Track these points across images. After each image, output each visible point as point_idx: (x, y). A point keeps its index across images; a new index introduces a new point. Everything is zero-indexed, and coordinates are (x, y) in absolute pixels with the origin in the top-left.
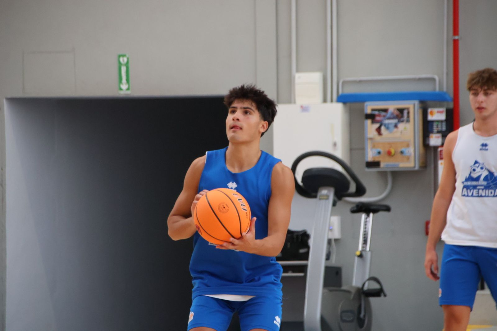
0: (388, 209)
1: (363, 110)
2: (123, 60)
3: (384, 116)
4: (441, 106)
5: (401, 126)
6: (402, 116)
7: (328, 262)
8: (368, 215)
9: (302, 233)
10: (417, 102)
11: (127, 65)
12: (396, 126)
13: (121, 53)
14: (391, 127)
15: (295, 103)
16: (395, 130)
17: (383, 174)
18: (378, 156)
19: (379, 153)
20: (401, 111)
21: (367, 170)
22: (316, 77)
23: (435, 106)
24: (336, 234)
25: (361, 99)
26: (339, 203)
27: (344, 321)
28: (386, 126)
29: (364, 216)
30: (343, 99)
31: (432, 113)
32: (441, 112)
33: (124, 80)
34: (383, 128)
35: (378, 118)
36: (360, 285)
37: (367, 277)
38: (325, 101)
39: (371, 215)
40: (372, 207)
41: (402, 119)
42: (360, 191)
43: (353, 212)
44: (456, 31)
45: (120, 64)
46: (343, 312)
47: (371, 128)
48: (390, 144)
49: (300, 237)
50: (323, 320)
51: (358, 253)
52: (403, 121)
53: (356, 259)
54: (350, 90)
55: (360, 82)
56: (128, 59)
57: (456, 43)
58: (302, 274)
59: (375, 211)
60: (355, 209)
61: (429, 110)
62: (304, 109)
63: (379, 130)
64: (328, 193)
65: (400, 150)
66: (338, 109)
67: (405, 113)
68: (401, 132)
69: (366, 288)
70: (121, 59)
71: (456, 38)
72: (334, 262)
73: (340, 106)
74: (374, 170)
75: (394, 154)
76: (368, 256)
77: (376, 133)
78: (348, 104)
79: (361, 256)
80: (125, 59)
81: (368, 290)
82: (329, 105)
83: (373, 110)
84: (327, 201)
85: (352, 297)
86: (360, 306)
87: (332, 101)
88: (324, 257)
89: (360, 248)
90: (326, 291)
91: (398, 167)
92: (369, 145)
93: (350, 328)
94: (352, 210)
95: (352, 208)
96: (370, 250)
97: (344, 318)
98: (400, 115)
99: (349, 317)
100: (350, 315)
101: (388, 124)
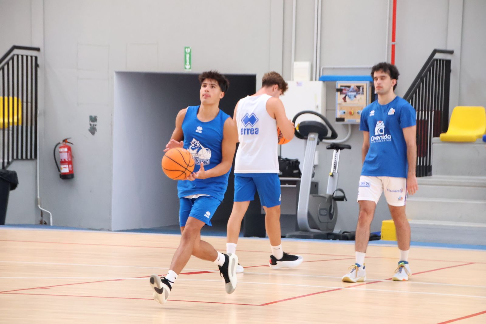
0: (349, 147)
1: (335, 86)
2: (188, 50)
3: (348, 90)
5: (358, 96)
6: (359, 91)
7: (313, 179)
8: (337, 151)
9: (295, 161)
10: (368, 82)
11: (190, 53)
12: (355, 97)
13: (187, 46)
14: (352, 97)
15: (293, 80)
16: (355, 99)
17: (346, 126)
18: (344, 114)
19: (344, 113)
20: (359, 87)
21: (336, 123)
22: (306, 65)
24: (316, 163)
25: (334, 79)
26: (320, 143)
27: (321, 215)
28: (349, 96)
29: (335, 151)
30: (323, 79)
33: (188, 63)
34: (347, 97)
35: (344, 91)
36: (331, 194)
37: (335, 189)
38: (311, 79)
39: (339, 150)
40: (341, 146)
42: (334, 136)
43: (328, 149)
44: (394, 40)
45: (185, 52)
46: (321, 209)
47: (339, 97)
48: (351, 108)
49: (294, 163)
50: (309, 214)
51: (331, 174)
52: (359, 94)
53: (329, 177)
54: (327, 74)
55: (334, 68)
56: (191, 50)
57: (393, 46)
58: (295, 186)
59: (341, 148)
60: (330, 147)
62: (299, 84)
63: (344, 99)
64: (313, 136)
65: (357, 111)
66: (320, 84)
68: (358, 101)
69: (334, 195)
70: (186, 50)
71: (394, 43)
72: (315, 179)
73: (321, 83)
74: (340, 123)
75: (353, 114)
76: (336, 176)
77: (343, 100)
78: (326, 82)
79: (332, 176)
80: (189, 50)
81: (336, 196)
82: (314, 82)
83: (341, 86)
84: (314, 142)
85: (326, 201)
86: (331, 206)
87: (316, 80)
88: (311, 176)
89: (332, 171)
90: (311, 196)
91: (356, 122)
92: (338, 107)
93: (325, 219)
94: (328, 147)
95: (328, 146)
96: (337, 172)
97: (321, 213)
98: (358, 90)
99: (324, 212)
100: (325, 211)
101: (350, 95)
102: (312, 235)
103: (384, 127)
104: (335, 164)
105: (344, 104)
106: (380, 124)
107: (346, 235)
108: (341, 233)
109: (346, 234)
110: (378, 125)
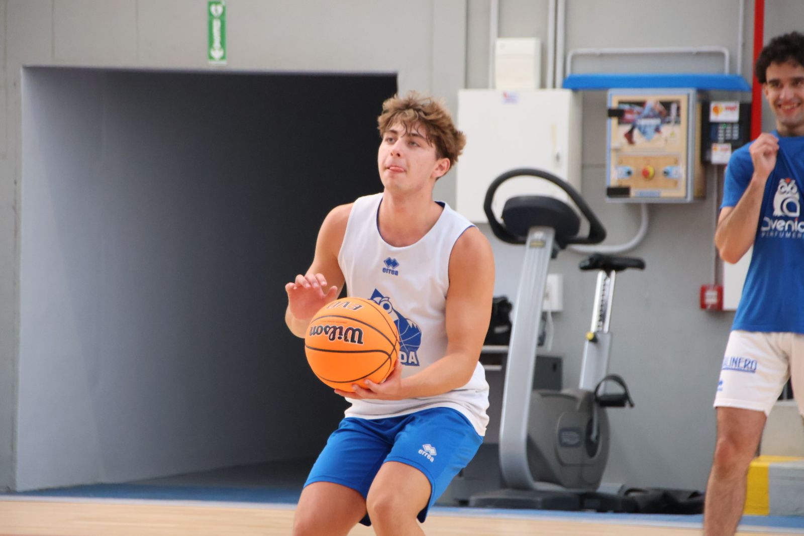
0: (640, 265)
1: (604, 101)
2: (217, 10)
3: (639, 113)
4: (731, 99)
5: (666, 130)
6: (669, 114)
8: (608, 274)
9: (500, 301)
10: (692, 92)
11: (222, 18)
12: (657, 130)
14: (650, 131)
15: (494, 87)
16: (656, 136)
17: (635, 208)
18: (628, 177)
19: (629, 173)
20: (667, 105)
21: (608, 200)
22: (528, 47)
23: (722, 99)
24: (554, 304)
25: (603, 84)
26: (561, 254)
27: (565, 445)
28: (642, 129)
29: (601, 275)
30: (573, 84)
31: (716, 110)
32: (732, 109)
33: (217, 43)
34: (636, 132)
35: (628, 116)
36: (591, 388)
37: (603, 375)
38: (543, 85)
39: (613, 273)
40: (616, 262)
41: (667, 119)
42: (597, 235)
43: (585, 268)
45: (210, 14)
46: (563, 430)
47: (616, 132)
48: (647, 159)
49: (497, 308)
50: (530, 443)
51: (590, 336)
52: (669, 122)
53: (587, 345)
54: (584, 69)
55: (602, 56)
56: (224, 8)
58: (498, 368)
59: (619, 268)
60: (587, 263)
61: (713, 105)
62: (509, 98)
63: (629, 136)
64: (541, 236)
65: (663, 169)
66: (565, 97)
67: (674, 108)
68: (666, 141)
69: (601, 392)
70: (213, 8)
72: (550, 348)
73: (567, 94)
74: (619, 201)
75: (654, 176)
76: (605, 341)
77: (624, 141)
78: (581, 93)
79: (594, 340)
80: (220, 9)
81: (605, 395)
82: (549, 92)
83: (621, 103)
84: (543, 250)
85: (578, 406)
86: (590, 422)
87: (554, 86)
88: (535, 341)
89: (594, 328)
90: (537, 395)
91: (659, 197)
92: (612, 160)
93: (574, 455)
94: (583, 265)
95: (584, 262)
96: (609, 331)
97: (565, 440)
98: (665, 112)
99: (572, 438)
100: (575, 435)
101: (645, 126)
102: (539, 499)
103: (797, 196)
104: (601, 311)
105: (628, 149)
106: (788, 189)
107: (633, 498)
108: (622, 495)
109: (633, 494)
110: (783, 190)
